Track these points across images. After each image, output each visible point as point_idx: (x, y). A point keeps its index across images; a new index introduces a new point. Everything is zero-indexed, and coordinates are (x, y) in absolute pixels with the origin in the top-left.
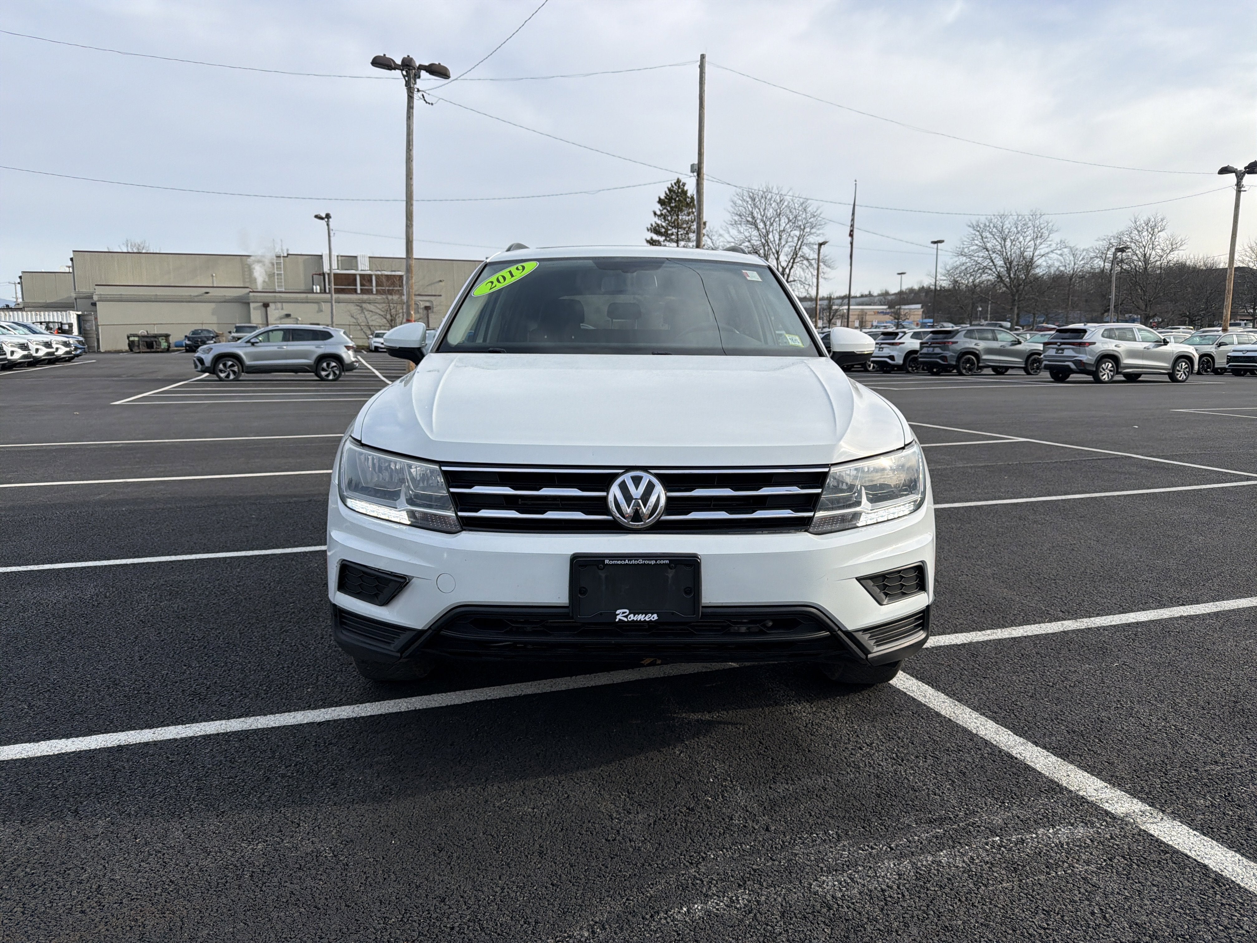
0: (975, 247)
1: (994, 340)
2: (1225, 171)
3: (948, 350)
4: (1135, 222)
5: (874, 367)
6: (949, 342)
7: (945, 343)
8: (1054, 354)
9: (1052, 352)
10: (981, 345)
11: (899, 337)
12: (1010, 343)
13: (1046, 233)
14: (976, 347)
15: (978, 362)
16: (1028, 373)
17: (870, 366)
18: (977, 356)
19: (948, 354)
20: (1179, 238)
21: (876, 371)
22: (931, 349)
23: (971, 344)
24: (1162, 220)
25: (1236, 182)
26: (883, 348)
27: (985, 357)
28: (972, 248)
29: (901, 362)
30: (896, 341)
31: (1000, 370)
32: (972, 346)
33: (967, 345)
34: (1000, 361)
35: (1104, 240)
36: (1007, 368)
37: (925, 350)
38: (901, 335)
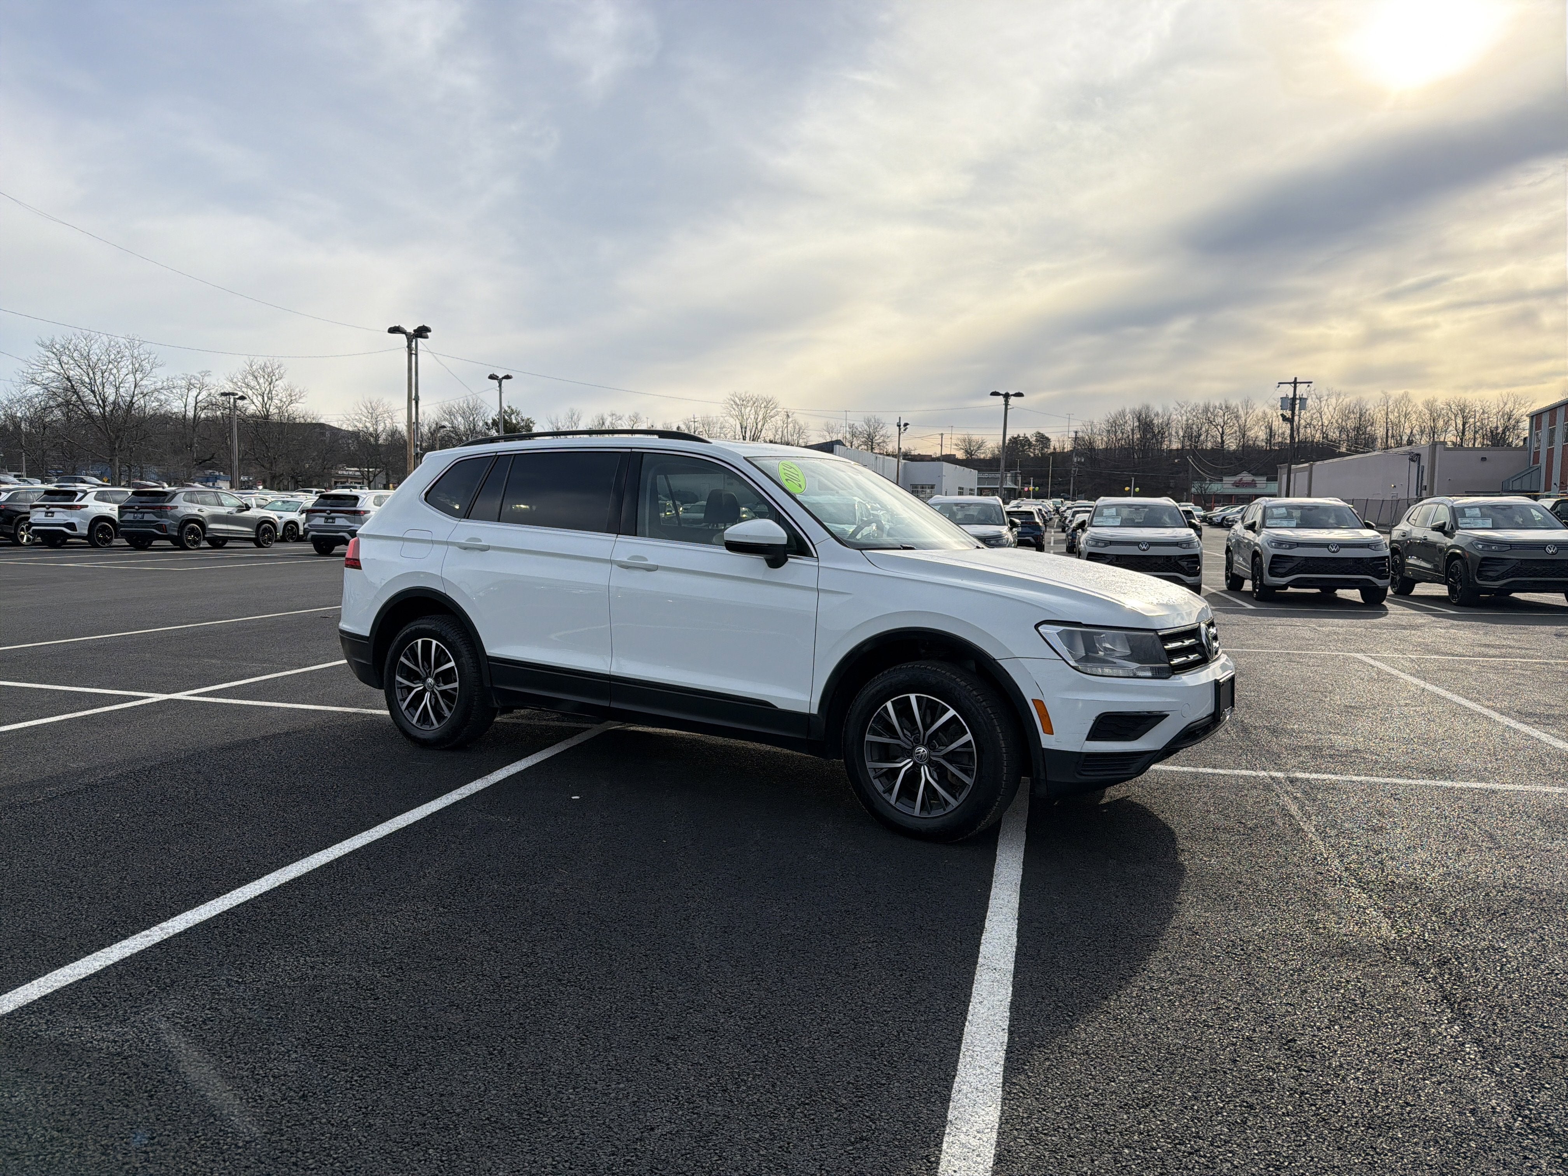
0: (51, 375)
1: (219, 505)
2: (395, 330)
3: (167, 517)
4: (251, 366)
5: (28, 539)
6: (166, 507)
7: (161, 507)
8: (323, 524)
9: (319, 521)
10: (207, 511)
11: (78, 498)
12: (236, 509)
13: (147, 367)
14: (200, 513)
15: (204, 533)
16: (259, 545)
17: (22, 537)
18: (202, 524)
19: (166, 522)
20: (297, 390)
21: (32, 544)
22: (140, 516)
23: (193, 509)
24: (279, 367)
25: (406, 344)
26: (53, 513)
27: (211, 526)
28: (46, 375)
29: (86, 532)
30: (75, 503)
31: (218, 542)
32: (195, 511)
33: (189, 511)
34: (228, 531)
35: (183, 379)
36: (225, 540)
37: (129, 517)
38: (80, 495)
